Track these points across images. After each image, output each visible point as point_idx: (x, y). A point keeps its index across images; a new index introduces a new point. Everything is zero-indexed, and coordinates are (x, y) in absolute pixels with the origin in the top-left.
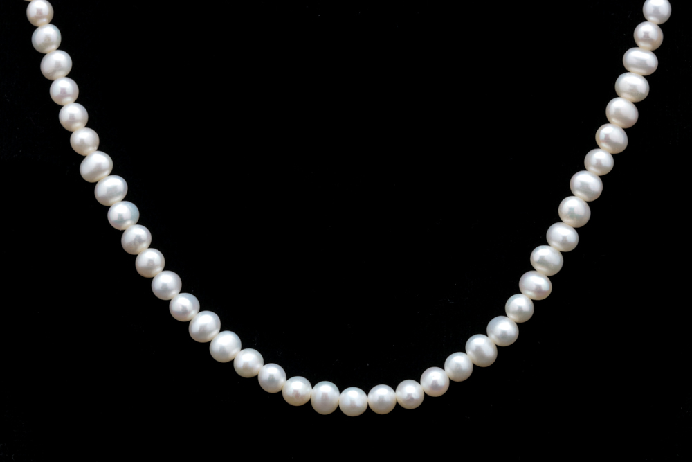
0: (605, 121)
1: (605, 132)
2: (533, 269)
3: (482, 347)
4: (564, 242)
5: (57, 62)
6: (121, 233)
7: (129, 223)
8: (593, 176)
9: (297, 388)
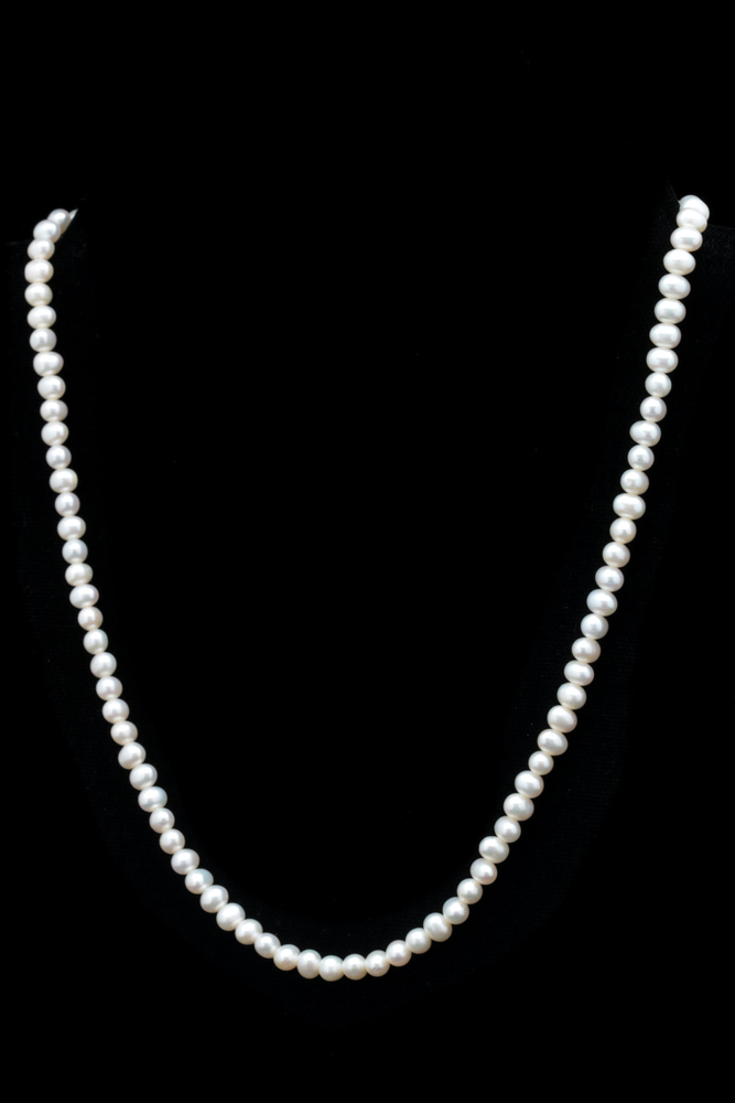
0: (547, 726)
1: (545, 737)
2: (481, 857)
3: (437, 925)
4: (508, 834)
5: (103, 663)
6: (149, 814)
7: (155, 806)
8: (535, 777)
9: (285, 955)
